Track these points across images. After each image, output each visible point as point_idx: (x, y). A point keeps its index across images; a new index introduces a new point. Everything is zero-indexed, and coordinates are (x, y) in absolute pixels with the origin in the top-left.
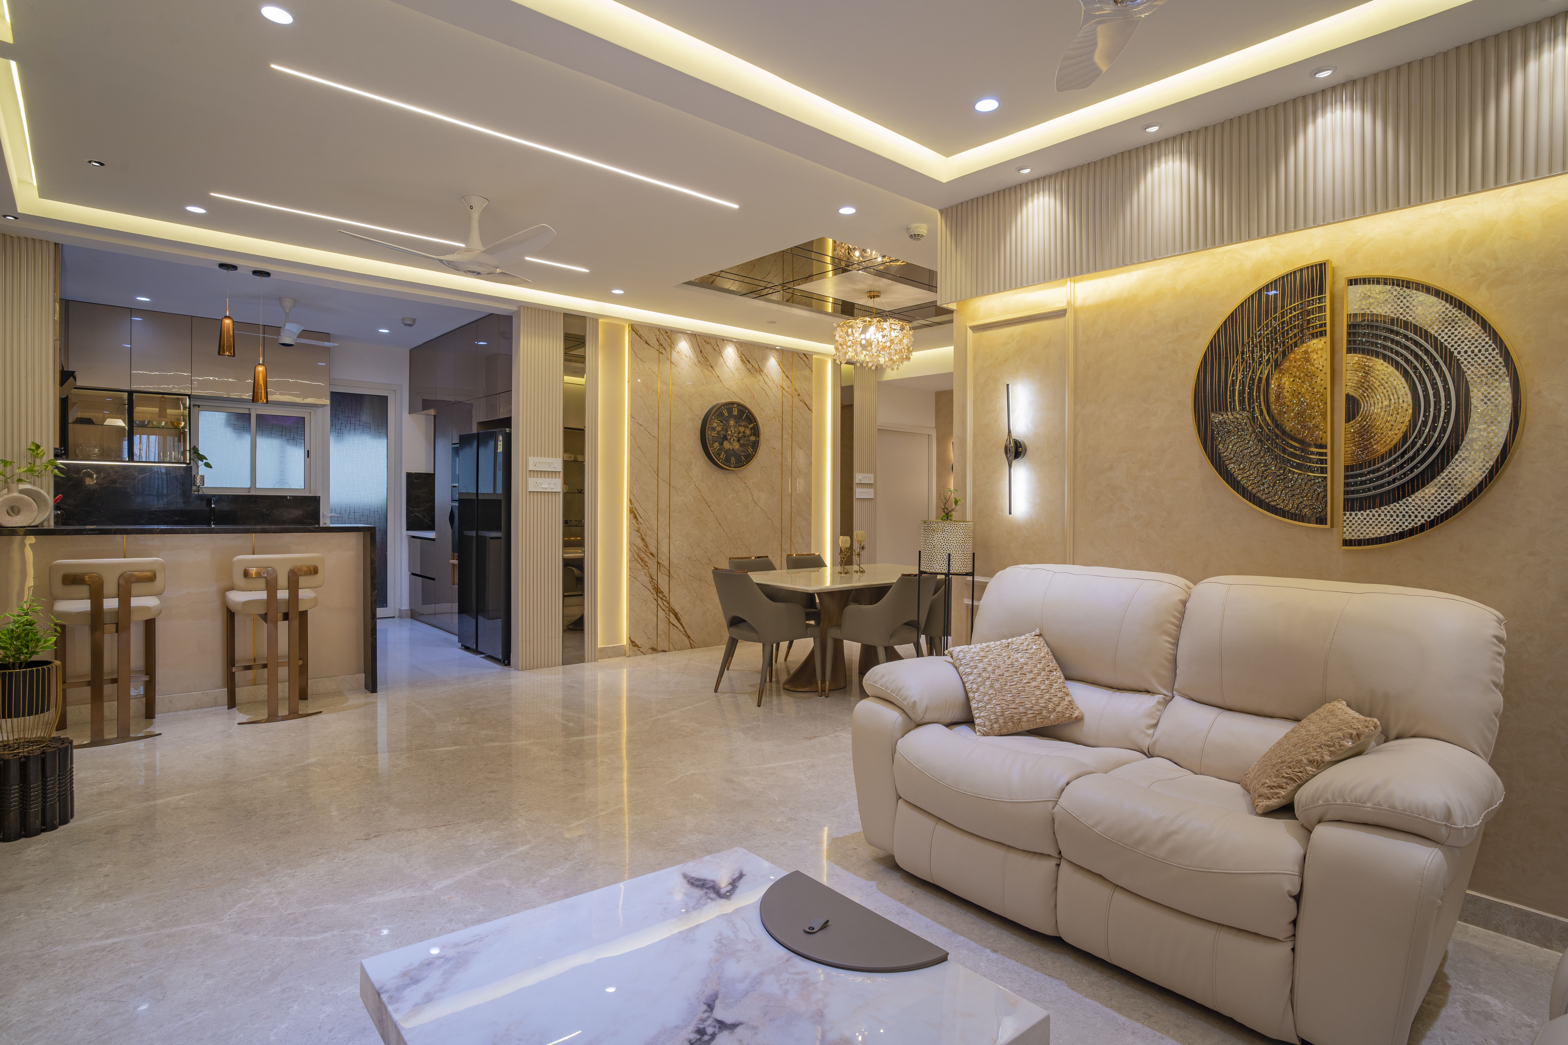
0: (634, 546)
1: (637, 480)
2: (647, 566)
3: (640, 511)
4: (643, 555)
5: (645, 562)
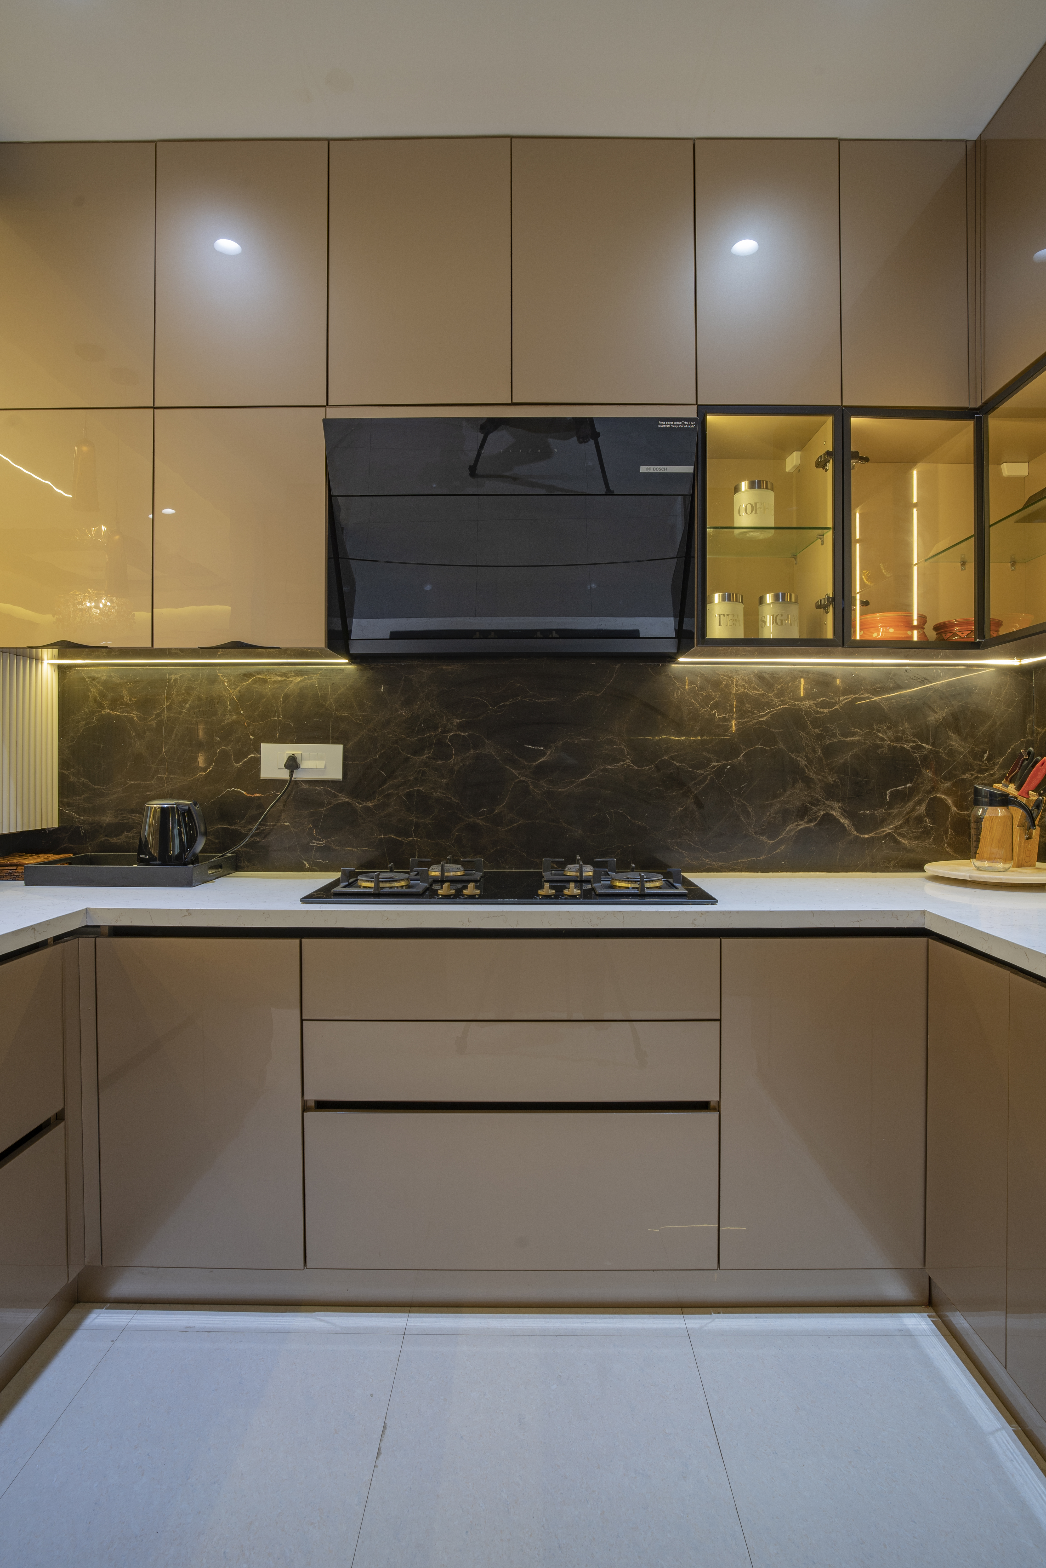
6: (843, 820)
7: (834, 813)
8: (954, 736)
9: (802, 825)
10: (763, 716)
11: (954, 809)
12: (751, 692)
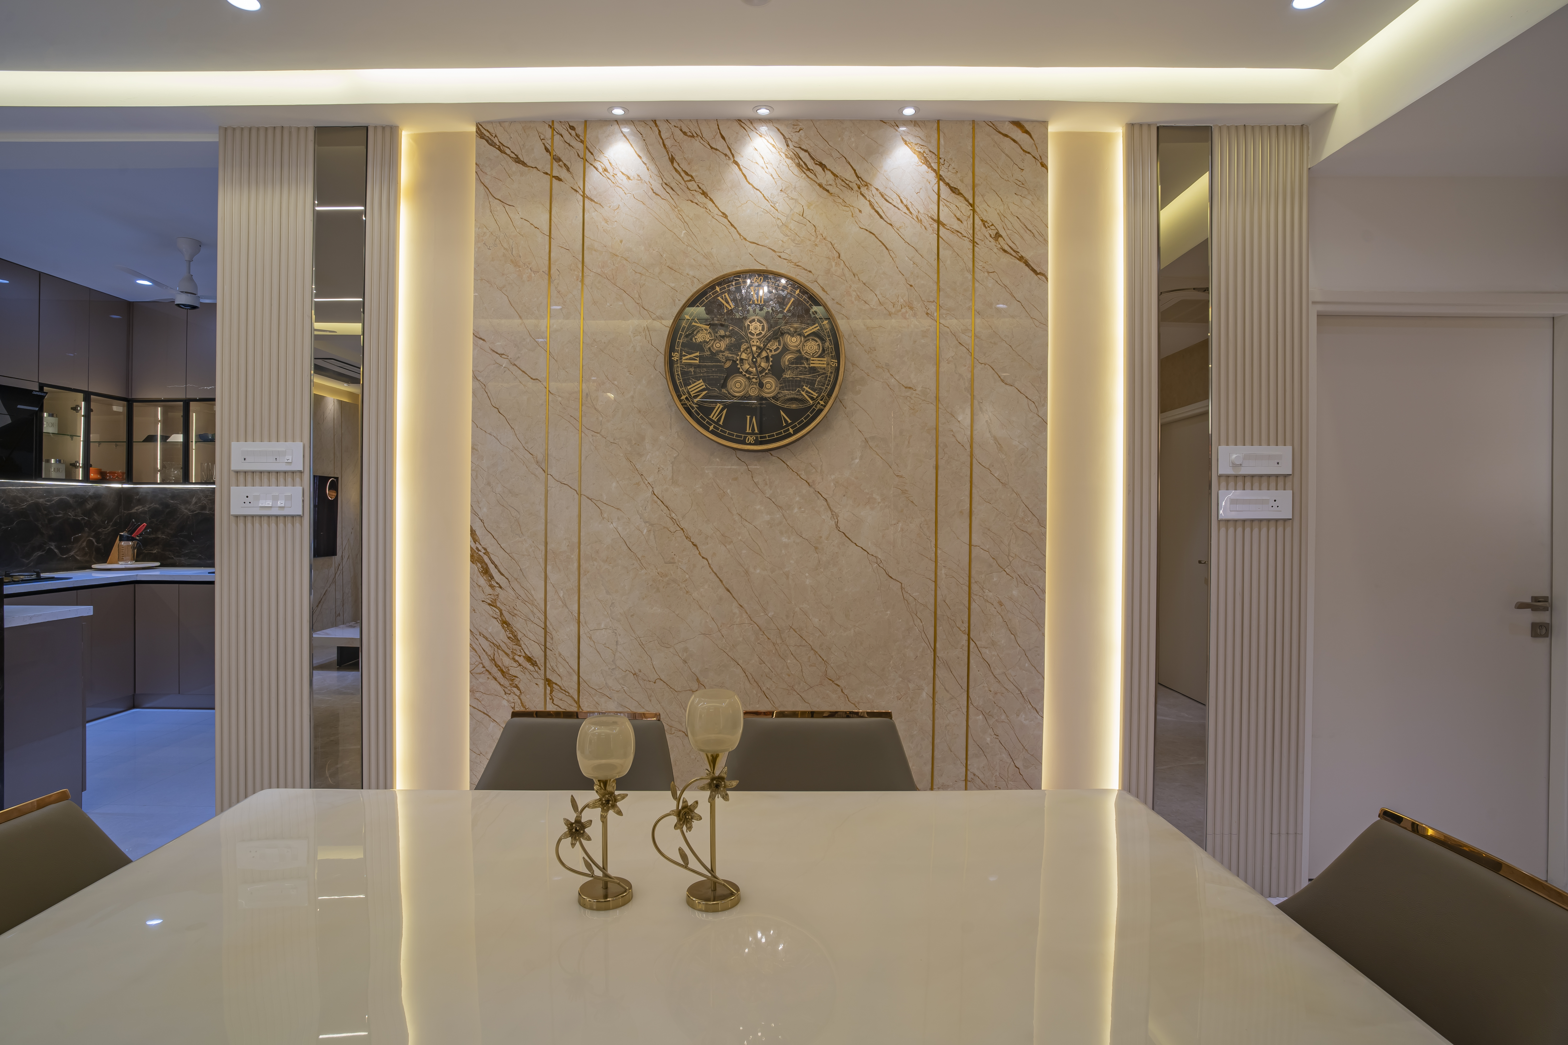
0: (482, 640)
1: (489, 484)
2: (517, 687)
3: (498, 556)
4: (507, 661)
5: (512, 678)
6: (56, 550)
7: (52, 547)
8: (95, 514)
9: (40, 553)
10: (24, 506)
11: (96, 544)
12: (19, 495)
